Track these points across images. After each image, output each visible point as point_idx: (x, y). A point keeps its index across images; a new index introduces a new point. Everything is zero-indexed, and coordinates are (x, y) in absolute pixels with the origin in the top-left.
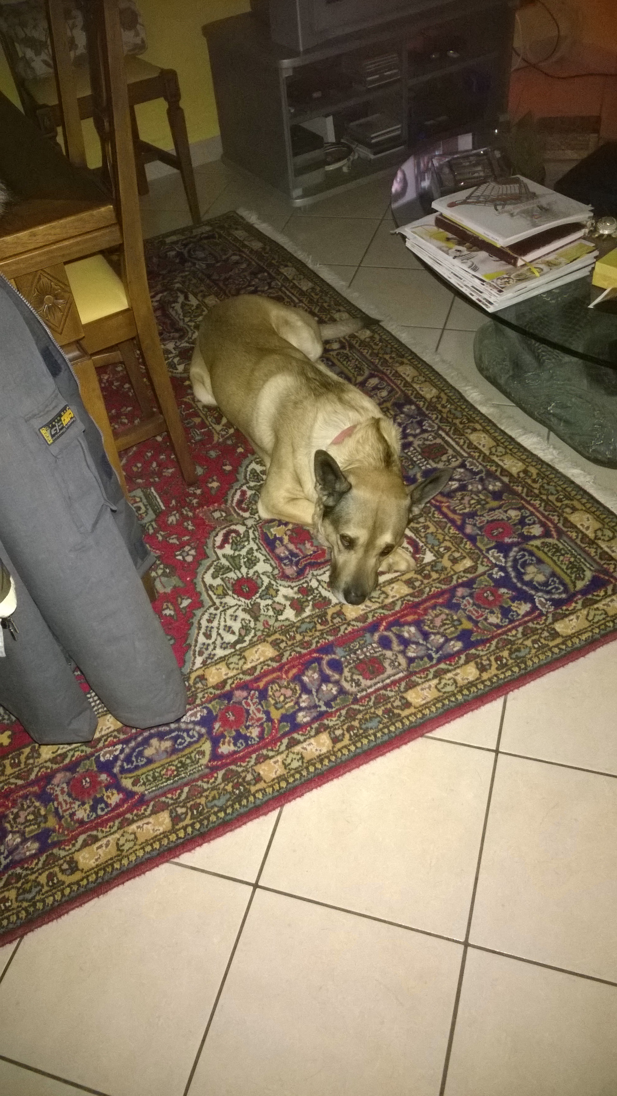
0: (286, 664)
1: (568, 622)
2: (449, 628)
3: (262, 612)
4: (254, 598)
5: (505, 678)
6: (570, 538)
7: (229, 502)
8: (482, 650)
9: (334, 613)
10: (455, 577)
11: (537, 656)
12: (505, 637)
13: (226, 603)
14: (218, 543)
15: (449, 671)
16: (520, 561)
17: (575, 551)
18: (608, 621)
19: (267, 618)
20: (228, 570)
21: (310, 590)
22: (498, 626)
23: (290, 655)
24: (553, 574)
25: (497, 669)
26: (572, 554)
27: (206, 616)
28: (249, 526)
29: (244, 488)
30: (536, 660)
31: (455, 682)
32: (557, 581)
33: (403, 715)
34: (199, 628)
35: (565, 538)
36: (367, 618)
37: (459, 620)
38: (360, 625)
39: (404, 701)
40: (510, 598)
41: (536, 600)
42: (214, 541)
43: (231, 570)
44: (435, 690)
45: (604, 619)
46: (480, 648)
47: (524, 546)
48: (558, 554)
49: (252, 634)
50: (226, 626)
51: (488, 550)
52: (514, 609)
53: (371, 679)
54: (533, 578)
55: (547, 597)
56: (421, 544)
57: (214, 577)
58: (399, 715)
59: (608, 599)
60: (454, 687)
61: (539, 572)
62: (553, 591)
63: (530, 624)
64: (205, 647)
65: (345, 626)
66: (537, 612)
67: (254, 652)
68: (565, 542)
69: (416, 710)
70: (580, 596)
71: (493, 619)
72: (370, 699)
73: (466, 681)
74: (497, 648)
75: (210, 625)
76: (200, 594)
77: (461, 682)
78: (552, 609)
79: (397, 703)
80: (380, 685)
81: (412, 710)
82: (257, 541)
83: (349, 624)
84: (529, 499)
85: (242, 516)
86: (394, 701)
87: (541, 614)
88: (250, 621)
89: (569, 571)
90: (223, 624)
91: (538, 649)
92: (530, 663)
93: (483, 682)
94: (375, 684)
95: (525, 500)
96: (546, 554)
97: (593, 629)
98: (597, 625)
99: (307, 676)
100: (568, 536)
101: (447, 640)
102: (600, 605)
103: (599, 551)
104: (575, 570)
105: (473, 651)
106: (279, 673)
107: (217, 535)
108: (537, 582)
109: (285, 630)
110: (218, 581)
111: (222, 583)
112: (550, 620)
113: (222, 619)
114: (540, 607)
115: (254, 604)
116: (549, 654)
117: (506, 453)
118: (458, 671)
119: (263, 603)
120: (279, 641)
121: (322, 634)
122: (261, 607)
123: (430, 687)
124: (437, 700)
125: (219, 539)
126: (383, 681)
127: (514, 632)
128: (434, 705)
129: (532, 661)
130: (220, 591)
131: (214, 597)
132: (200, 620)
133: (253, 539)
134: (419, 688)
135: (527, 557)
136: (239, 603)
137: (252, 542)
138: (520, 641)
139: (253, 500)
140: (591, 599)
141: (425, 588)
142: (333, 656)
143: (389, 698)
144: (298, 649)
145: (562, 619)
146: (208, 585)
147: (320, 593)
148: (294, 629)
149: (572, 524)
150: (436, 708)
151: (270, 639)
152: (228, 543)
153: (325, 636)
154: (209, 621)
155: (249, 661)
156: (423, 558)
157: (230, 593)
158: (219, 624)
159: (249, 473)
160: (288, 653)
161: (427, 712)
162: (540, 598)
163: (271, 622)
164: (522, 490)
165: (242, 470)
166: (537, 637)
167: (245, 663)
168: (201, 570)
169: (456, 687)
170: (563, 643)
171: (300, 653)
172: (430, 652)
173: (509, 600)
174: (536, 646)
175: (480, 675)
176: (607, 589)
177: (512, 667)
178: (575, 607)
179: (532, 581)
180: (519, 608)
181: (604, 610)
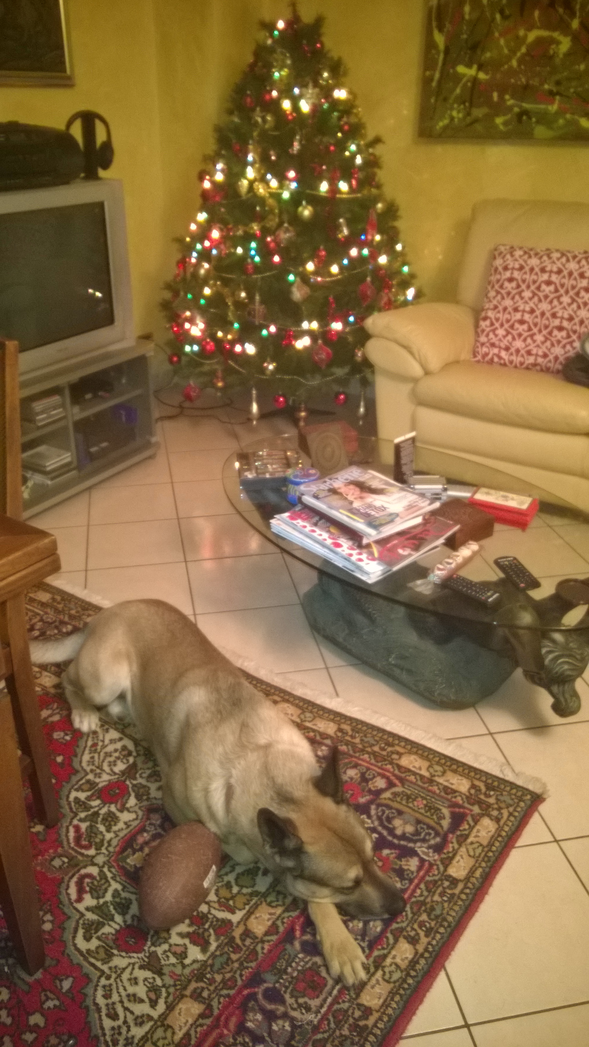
0: (220, 1015)
1: (456, 864)
3: (163, 962)
4: (146, 948)
5: (437, 942)
6: (411, 782)
7: (65, 843)
8: (403, 922)
9: (241, 935)
11: (451, 909)
12: (413, 899)
13: (116, 967)
14: (74, 896)
15: (385, 957)
16: (384, 817)
17: (422, 793)
18: (487, 852)
19: (172, 968)
20: (100, 925)
21: (202, 918)
23: (220, 1003)
24: (418, 822)
25: (427, 936)
26: (422, 797)
27: (100, 992)
28: (101, 864)
29: (75, 822)
30: (453, 914)
31: (397, 966)
32: (425, 827)
33: (370, 1026)
34: (99, 1010)
35: (408, 783)
36: (277, 927)
38: (274, 938)
39: (363, 1009)
40: (396, 858)
41: (419, 852)
42: (68, 894)
43: (103, 925)
44: (385, 983)
45: (483, 851)
46: (399, 920)
47: (378, 801)
48: (410, 800)
49: (164, 994)
50: (128, 996)
52: (406, 867)
53: (318, 997)
54: (404, 830)
55: (426, 845)
57: (87, 938)
58: (366, 1026)
59: (475, 830)
60: (399, 971)
61: (406, 823)
62: (427, 837)
63: (428, 878)
64: (116, 1032)
65: (260, 946)
66: (427, 864)
67: (178, 1015)
68: (409, 786)
69: (379, 1014)
70: (451, 836)
72: (329, 1021)
73: (406, 962)
74: (414, 914)
75: (110, 1001)
76: (80, 966)
77: (402, 964)
78: (436, 857)
79: (357, 1014)
80: (329, 1000)
81: (376, 1015)
82: (118, 879)
83: (263, 942)
84: (357, 755)
85: (87, 856)
86: (353, 1013)
87: (431, 865)
88: (154, 978)
89: (428, 814)
90: (123, 993)
91: (449, 901)
92: (450, 919)
93: (422, 956)
94: (325, 1000)
95: (356, 757)
96: (400, 803)
97: (480, 864)
98: (480, 859)
99: (251, 1021)
100: (407, 780)
102: (471, 839)
103: (441, 787)
104: (433, 811)
105: (394, 926)
106: (218, 1031)
107: (68, 887)
108: (409, 833)
109: (199, 976)
110: (94, 943)
111: (101, 943)
112: (442, 868)
113: (121, 990)
114: (425, 858)
115: (150, 954)
116: (460, 903)
117: (314, 718)
118: (394, 952)
119: (160, 950)
120: (199, 991)
121: (241, 964)
122: (160, 956)
123: (378, 982)
124: (392, 994)
125: (73, 891)
126: (330, 994)
127: (419, 891)
128: (392, 999)
129: (451, 915)
130: (102, 955)
131: (99, 964)
132: (94, 1000)
133: (112, 878)
134: (368, 987)
135: (387, 812)
136: (132, 961)
137: (112, 882)
138: (429, 900)
139: (91, 832)
140: (461, 835)
142: (266, 985)
143: (346, 1011)
144: (225, 992)
145: (450, 863)
146: (85, 951)
147: (215, 916)
148: (209, 969)
149: (405, 768)
150: (396, 1002)
151: (188, 992)
152: (86, 892)
153: (245, 964)
154: (107, 996)
155: (177, 1029)
157: (115, 952)
158: (120, 996)
159: (73, 804)
160: (216, 1000)
161: (390, 1011)
162: (421, 849)
163: (178, 970)
164: (348, 749)
165: (64, 802)
166: (440, 889)
167: (174, 1033)
168: (68, 936)
169: (402, 971)
170: (466, 887)
171: (228, 996)
173: (396, 860)
174: (445, 898)
175: (415, 949)
176: (468, 821)
177: (437, 929)
178: (453, 847)
179: (404, 834)
180: (409, 865)
181: (477, 842)
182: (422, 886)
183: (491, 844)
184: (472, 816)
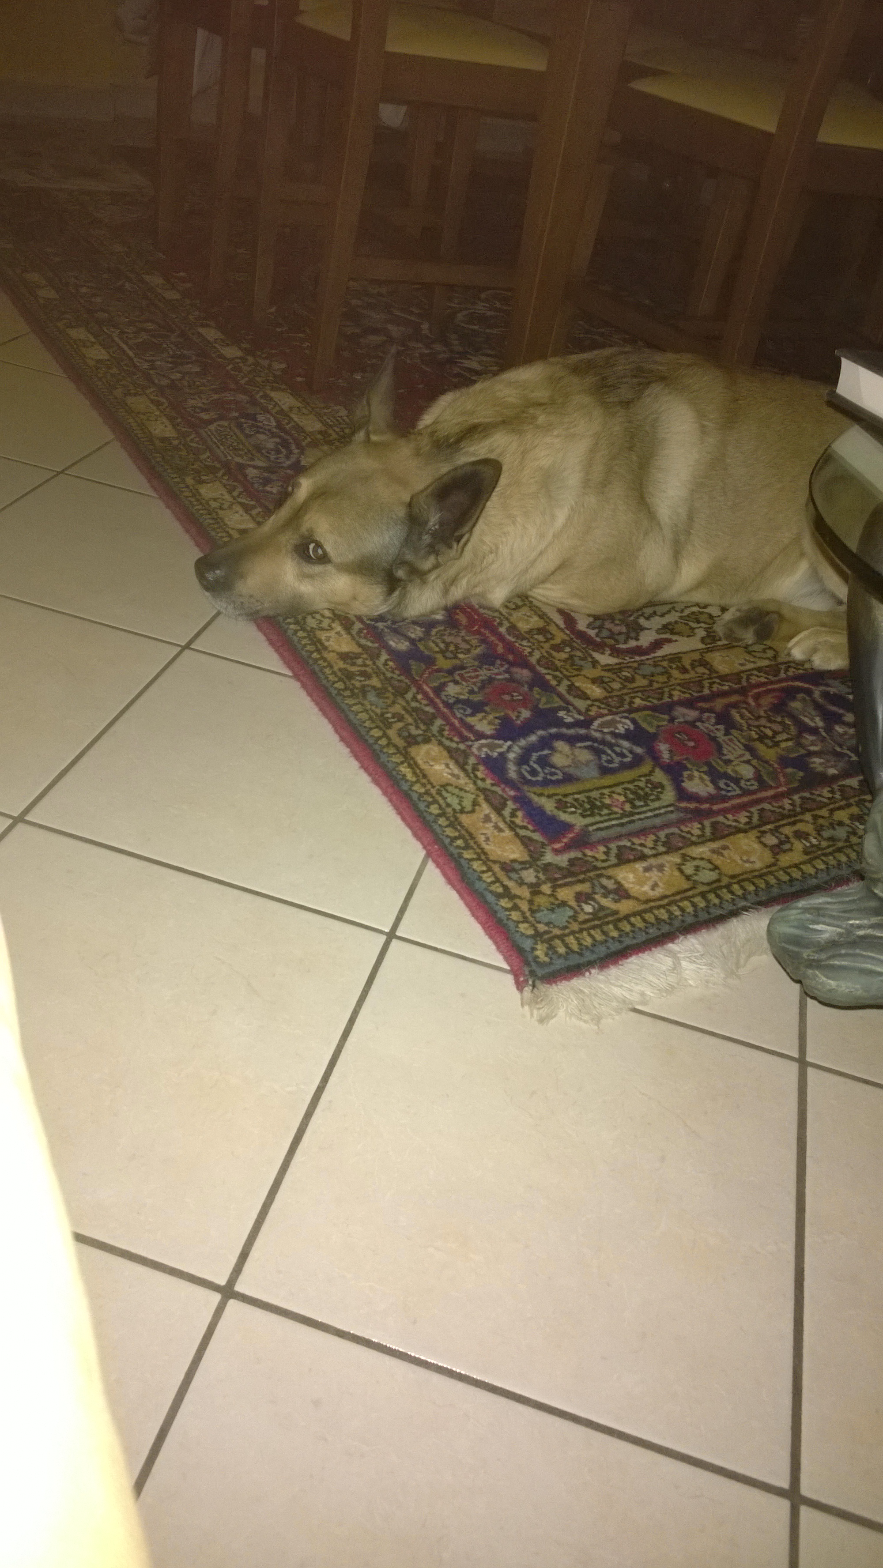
2: (437, 645)
8: (385, 665)
10: (558, 673)
15: (347, 628)
17: (641, 819)
18: (440, 808)
22: (438, 690)
24: (571, 777)
25: (343, 670)
26: (632, 814)
31: (323, 629)
32: (554, 778)
35: (681, 818)
37: (456, 657)
40: (507, 717)
41: (501, 742)
46: (390, 663)
47: (650, 763)
48: (631, 796)
51: (633, 721)
52: (480, 716)
54: (561, 753)
55: (511, 756)
56: (637, 658)
61: (577, 763)
62: (525, 767)
68: (670, 812)
70: (512, 793)
71: (452, 690)
73: (323, 638)
77: (323, 636)
78: (479, 753)
87: (465, 738)
89: (583, 800)
91: (381, 716)
95: (790, 794)
97: (424, 785)
98: (433, 791)
100: (687, 820)
101: (412, 641)
102: (486, 809)
105: (384, 656)
108: (551, 756)
114: (483, 741)
127: (425, 702)
135: (617, 759)
141: (529, 641)
145: (451, 757)
156: (603, 653)
162: (507, 747)
169: (312, 628)
172: (389, 623)
173: (502, 714)
174: (389, 715)
175: (333, 651)
176: (534, 831)
177: (345, 683)
178: (483, 780)
179: (552, 749)
180: (481, 720)
181: (473, 811)
182: (429, 709)
183: (454, 823)
184: (543, 845)
